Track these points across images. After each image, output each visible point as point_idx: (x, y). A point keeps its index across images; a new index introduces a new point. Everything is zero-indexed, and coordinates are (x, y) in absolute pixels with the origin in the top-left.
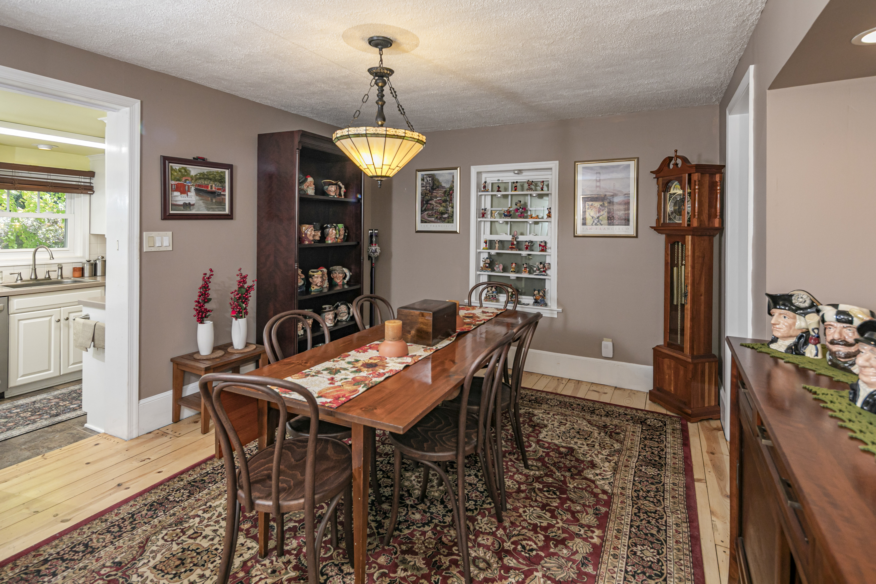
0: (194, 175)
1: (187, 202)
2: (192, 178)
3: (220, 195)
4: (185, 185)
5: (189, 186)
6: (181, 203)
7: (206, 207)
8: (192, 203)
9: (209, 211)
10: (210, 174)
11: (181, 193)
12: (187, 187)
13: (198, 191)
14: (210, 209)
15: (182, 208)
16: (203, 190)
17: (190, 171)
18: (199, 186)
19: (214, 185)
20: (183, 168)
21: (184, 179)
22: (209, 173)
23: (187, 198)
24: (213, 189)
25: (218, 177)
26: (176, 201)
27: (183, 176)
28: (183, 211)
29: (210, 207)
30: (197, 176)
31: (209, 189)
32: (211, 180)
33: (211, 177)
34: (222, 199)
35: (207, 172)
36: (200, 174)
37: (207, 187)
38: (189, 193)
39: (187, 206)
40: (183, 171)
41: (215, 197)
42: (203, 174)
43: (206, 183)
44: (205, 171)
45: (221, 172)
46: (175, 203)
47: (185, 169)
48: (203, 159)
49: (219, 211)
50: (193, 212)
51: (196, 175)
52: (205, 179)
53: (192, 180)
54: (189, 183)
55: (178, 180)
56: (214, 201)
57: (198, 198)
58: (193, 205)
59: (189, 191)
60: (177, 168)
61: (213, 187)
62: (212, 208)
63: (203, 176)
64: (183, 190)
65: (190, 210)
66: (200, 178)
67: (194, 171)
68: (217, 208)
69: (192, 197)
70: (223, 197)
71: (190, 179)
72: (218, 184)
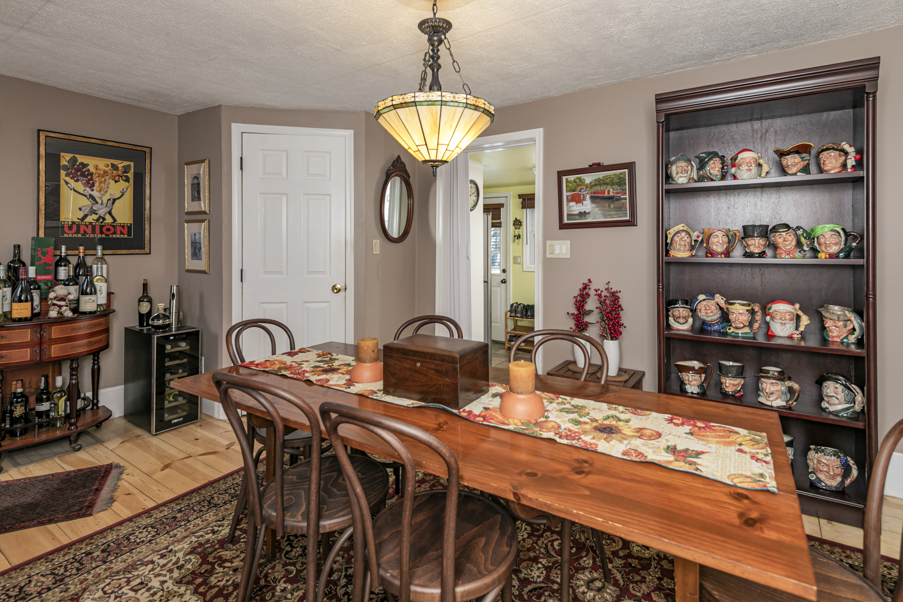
0: (588, 183)
1: (583, 211)
2: (587, 186)
3: (619, 199)
4: (581, 194)
5: (584, 195)
6: (577, 212)
7: (602, 214)
8: (587, 212)
9: (606, 218)
10: (607, 179)
11: (577, 203)
12: (582, 196)
13: (594, 199)
14: (607, 215)
15: (578, 217)
16: (599, 197)
17: (584, 180)
18: (595, 193)
19: (611, 190)
20: (578, 178)
21: (578, 189)
22: (606, 177)
23: (582, 207)
24: (611, 194)
25: (616, 180)
26: (572, 211)
27: (579, 185)
28: (578, 220)
29: (607, 213)
30: (593, 184)
31: (606, 194)
32: (607, 184)
33: (608, 181)
34: (623, 203)
35: (603, 177)
36: (596, 180)
37: (604, 193)
38: (584, 202)
39: (583, 214)
40: (578, 181)
41: (613, 202)
42: (599, 180)
43: (602, 188)
44: (601, 177)
45: (621, 174)
46: (571, 213)
47: (580, 179)
48: (598, 164)
49: (618, 217)
50: (589, 220)
51: (591, 183)
52: (601, 185)
53: (587, 188)
54: (584, 191)
55: (574, 191)
56: (612, 206)
57: (593, 205)
58: (589, 213)
59: (584, 200)
60: (572, 179)
61: (611, 191)
62: (609, 215)
63: (599, 182)
64: (578, 199)
65: (586, 219)
66: (595, 185)
67: (588, 178)
68: (617, 214)
69: (587, 205)
70: (623, 201)
71: (585, 188)
72: (616, 187)
